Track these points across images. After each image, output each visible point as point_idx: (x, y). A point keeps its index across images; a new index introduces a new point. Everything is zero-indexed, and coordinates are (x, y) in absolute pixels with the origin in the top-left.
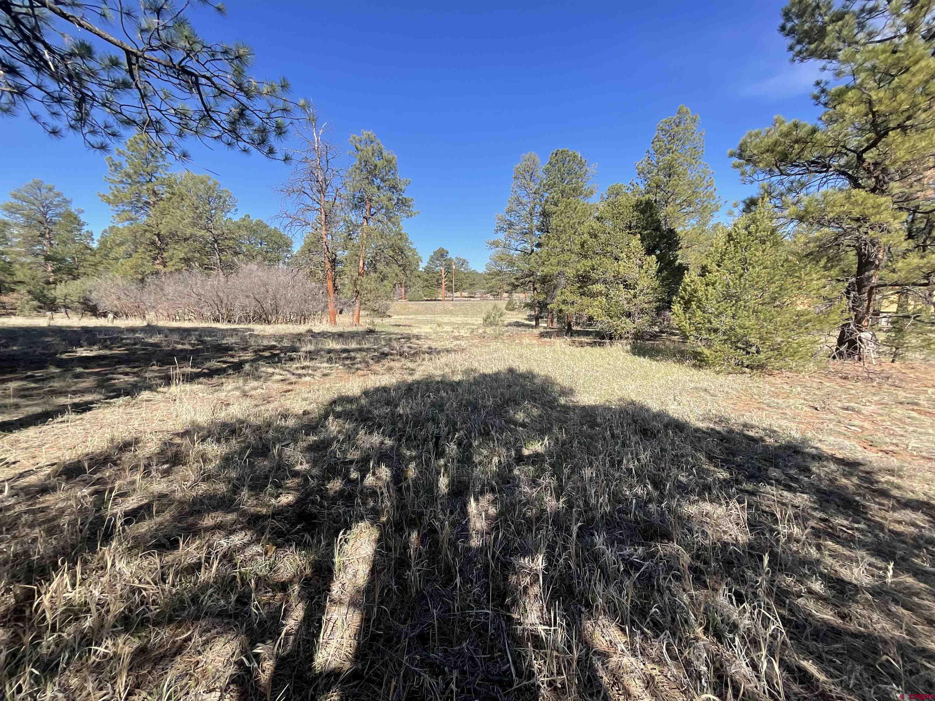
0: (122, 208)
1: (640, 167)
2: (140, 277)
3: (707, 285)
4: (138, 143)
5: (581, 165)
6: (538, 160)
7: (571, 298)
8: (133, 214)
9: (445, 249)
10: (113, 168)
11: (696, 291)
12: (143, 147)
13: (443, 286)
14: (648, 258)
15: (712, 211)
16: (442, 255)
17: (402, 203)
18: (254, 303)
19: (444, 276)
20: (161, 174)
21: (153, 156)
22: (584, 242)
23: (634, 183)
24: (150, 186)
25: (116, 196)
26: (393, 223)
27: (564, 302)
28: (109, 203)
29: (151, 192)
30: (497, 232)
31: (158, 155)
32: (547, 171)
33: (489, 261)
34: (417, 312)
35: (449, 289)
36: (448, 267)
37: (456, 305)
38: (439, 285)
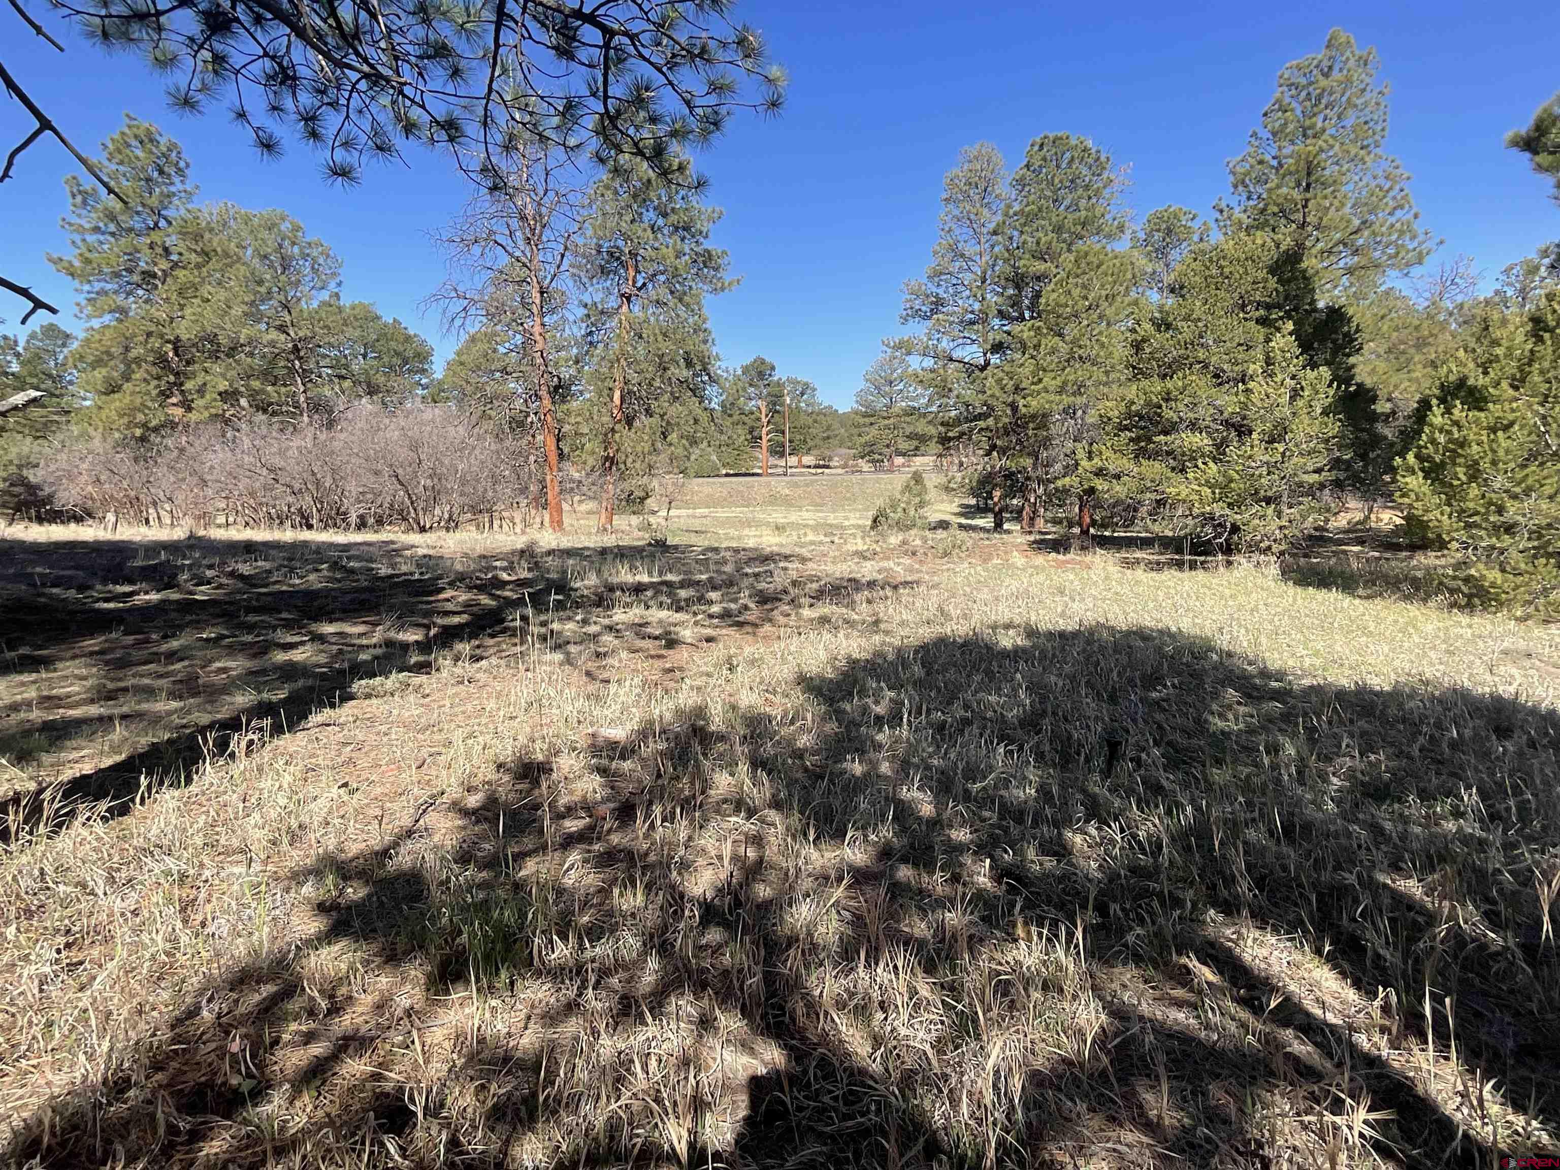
0: (98, 286)
1: (1239, 169)
2: (138, 432)
3: (1493, 430)
4: (129, 146)
5: (1098, 167)
6: (998, 158)
7: (1115, 463)
8: (120, 299)
9: (768, 360)
10: (79, 199)
11: (1463, 443)
12: (139, 153)
13: (764, 442)
14: (1311, 374)
15: (1408, 265)
16: (761, 375)
17: (706, 260)
18: (391, 486)
19: (765, 420)
20: (176, 211)
21: (161, 172)
22: (1144, 340)
23: (1223, 205)
24: (156, 237)
25: (88, 261)
26: (687, 306)
27: (1099, 473)
28: (72, 275)
29: (159, 250)
30: (905, 320)
31: (172, 171)
32: (1021, 183)
33: (862, 385)
34: (711, 502)
35: (778, 451)
36: (775, 400)
37: (796, 485)
38: (755, 439)
